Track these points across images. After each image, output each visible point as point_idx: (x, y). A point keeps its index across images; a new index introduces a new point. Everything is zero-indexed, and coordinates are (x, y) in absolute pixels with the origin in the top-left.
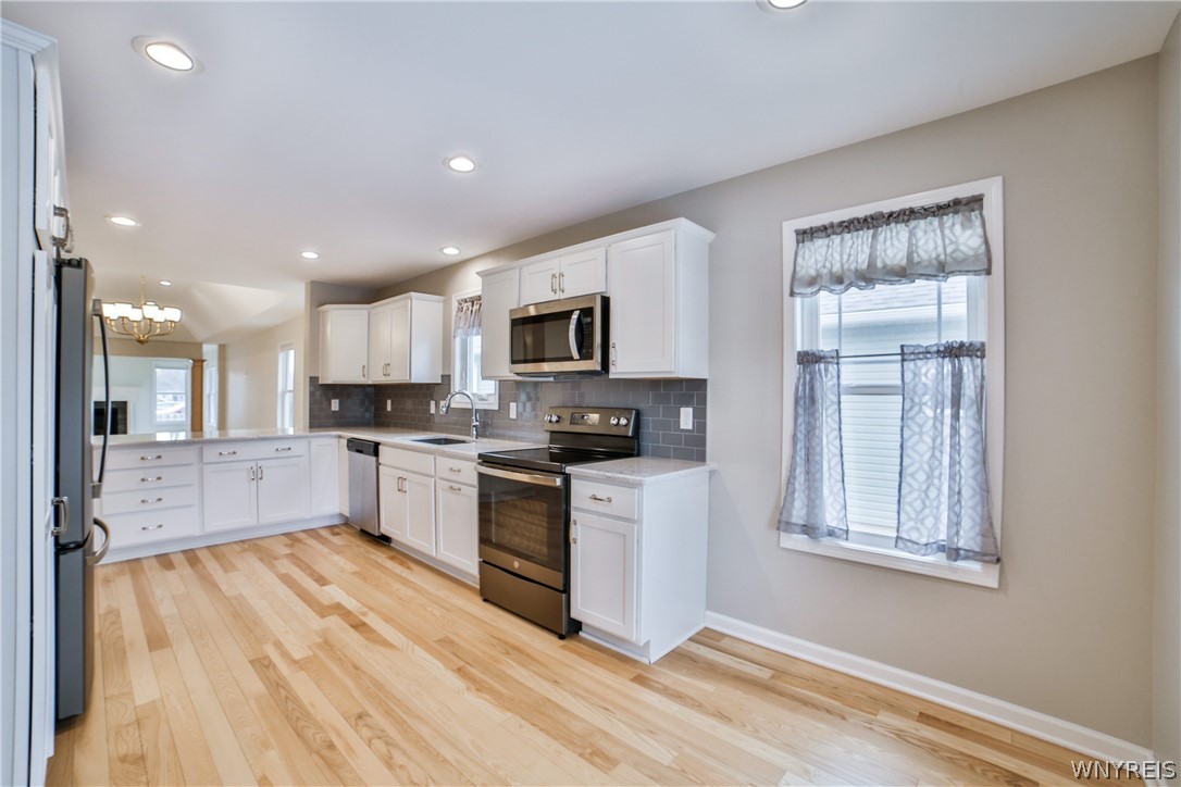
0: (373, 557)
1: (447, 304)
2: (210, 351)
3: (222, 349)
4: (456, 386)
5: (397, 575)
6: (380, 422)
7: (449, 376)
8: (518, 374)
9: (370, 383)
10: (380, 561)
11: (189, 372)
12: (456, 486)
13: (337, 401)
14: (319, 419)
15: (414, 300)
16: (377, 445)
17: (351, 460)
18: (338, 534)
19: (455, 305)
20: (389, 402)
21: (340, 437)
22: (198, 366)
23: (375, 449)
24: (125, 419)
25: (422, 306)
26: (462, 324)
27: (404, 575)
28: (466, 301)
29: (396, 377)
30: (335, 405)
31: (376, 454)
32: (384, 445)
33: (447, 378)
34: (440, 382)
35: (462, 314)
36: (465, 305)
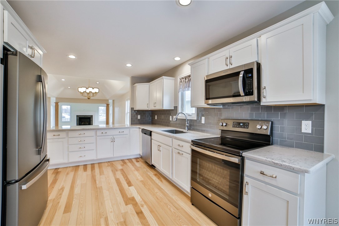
0: (149, 174)
1: (176, 81)
2: (110, 102)
3: (113, 101)
4: (179, 110)
5: (156, 184)
6: (153, 123)
7: (177, 107)
8: (208, 104)
9: (150, 109)
10: (151, 176)
11: (105, 108)
12: (181, 152)
13: (140, 116)
14: (134, 122)
15: (164, 79)
16: (151, 132)
17: (143, 136)
18: (138, 162)
19: (179, 80)
20: (156, 116)
21: (140, 128)
22: (108, 106)
23: (150, 133)
24: (92, 120)
25: (167, 81)
26: (181, 87)
27: (159, 184)
28: (183, 78)
29: (158, 107)
30: (139, 117)
31: (151, 135)
32: (154, 132)
33: (176, 108)
34: (173, 109)
35: (182, 83)
36: (183, 80)
